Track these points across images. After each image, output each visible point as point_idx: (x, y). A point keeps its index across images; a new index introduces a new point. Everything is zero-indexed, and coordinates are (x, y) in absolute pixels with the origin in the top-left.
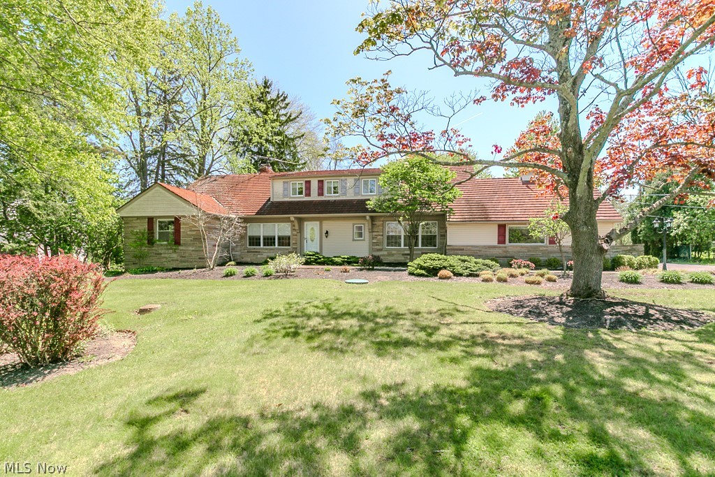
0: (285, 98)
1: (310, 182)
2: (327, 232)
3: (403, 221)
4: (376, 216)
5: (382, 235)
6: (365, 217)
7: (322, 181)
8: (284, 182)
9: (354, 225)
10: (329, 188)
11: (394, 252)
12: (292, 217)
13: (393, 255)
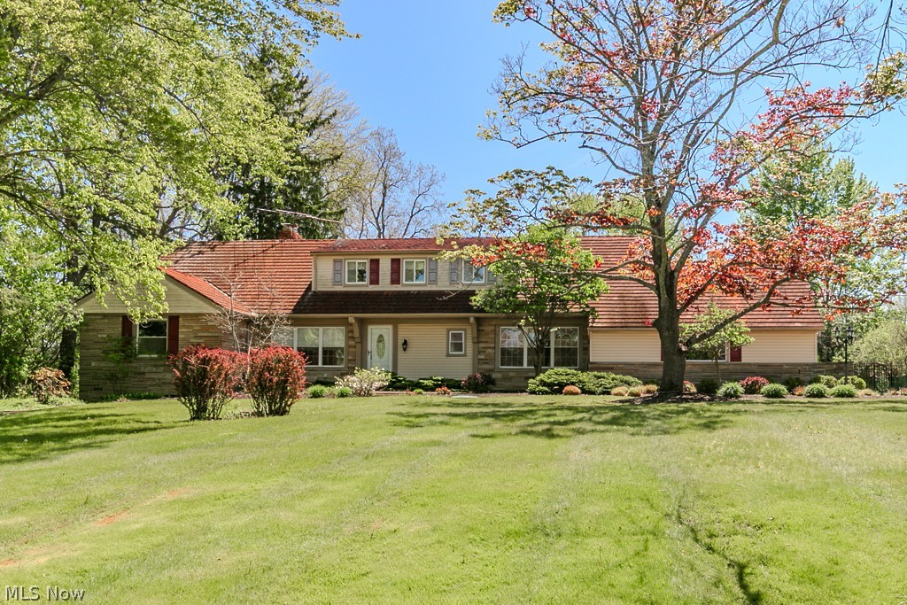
0: (302, 83)
1: (378, 261)
2: (405, 343)
3: (525, 325)
4: (485, 318)
5: (494, 348)
6: (467, 319)
7: (398, 260)
8: (335, 261)
9: (448, 330)
10: (409, 272)
11: (511, 374)
12: (351, 317)
13: (510, 379)
